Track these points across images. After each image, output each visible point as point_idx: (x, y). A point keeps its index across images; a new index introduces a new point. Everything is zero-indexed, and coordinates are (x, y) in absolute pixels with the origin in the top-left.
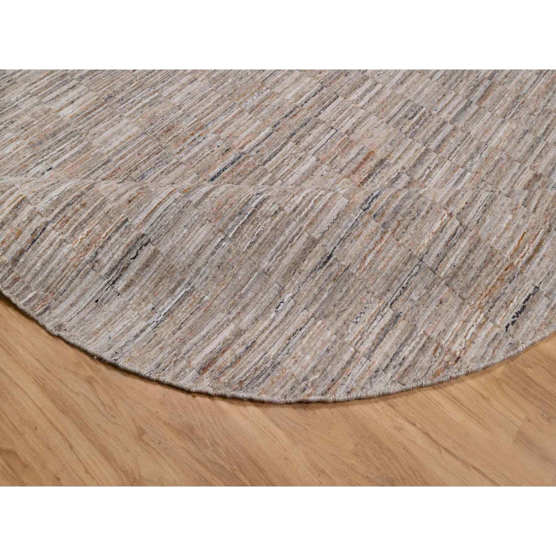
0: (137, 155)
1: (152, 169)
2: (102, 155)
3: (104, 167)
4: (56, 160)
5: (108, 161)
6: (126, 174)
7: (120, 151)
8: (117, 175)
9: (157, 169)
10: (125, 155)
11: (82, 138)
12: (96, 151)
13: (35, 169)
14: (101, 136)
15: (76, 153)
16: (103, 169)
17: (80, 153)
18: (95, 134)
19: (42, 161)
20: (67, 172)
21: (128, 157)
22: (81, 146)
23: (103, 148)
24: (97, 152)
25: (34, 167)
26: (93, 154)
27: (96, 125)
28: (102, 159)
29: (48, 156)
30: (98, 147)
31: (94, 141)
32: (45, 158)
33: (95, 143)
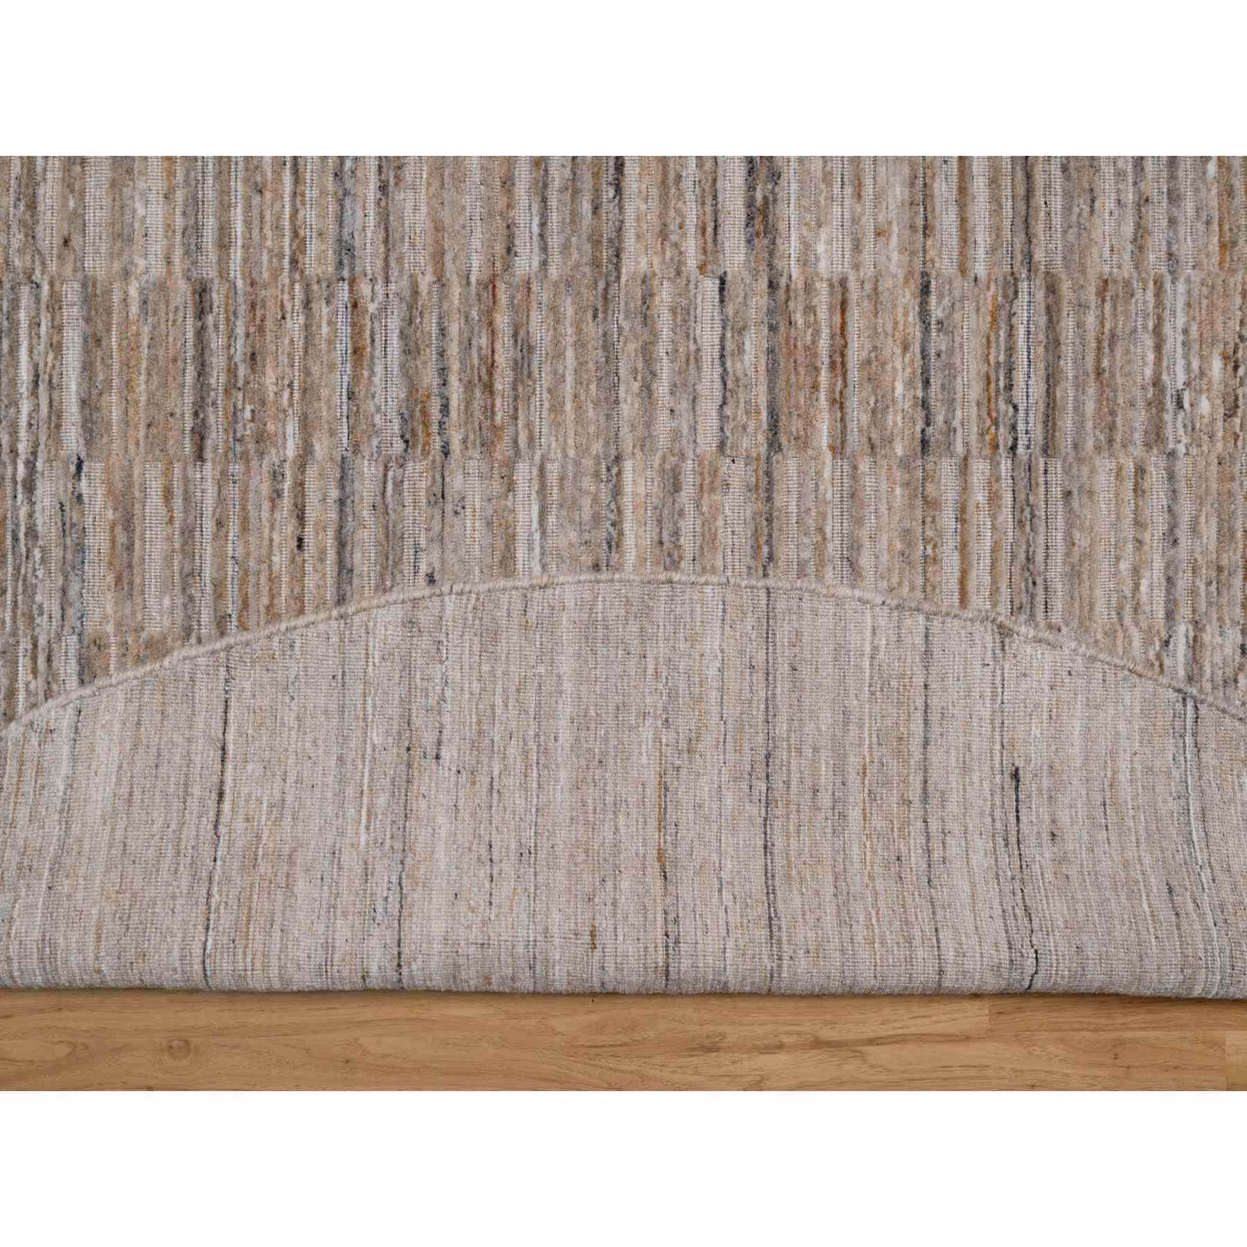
0: (256, 200)
1: (347, 201)
2: (162, 287)
3: (210, 319)
4: (58, 426)
5: (202, 292)
6: (292, 283)
7: (197, 229)
8: (272, 313)
9: (360, 189)
10: (224, 231)
11: (46, 288)
12: (133, 292)
13: (38, 507)
14: (90, 230)
15: (87, 351)
16: (216, 327)
17: (98, 341)
18: (66, 242)
19: (31, 465)
20: (131, 432)
21: (239, 227)
22: (72, 313)
23: (141, 263)
24: (141, 291)
25: (32, 503)
26: (134, 309)
27: (32, 206)
28: (177, 300)
29: (23, 434)
30: (126, 274)
31: (88, 263)
32: (22, 447)
33: (98, 265)
